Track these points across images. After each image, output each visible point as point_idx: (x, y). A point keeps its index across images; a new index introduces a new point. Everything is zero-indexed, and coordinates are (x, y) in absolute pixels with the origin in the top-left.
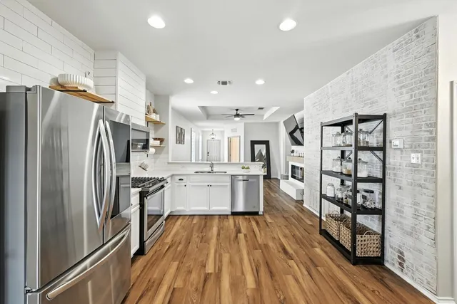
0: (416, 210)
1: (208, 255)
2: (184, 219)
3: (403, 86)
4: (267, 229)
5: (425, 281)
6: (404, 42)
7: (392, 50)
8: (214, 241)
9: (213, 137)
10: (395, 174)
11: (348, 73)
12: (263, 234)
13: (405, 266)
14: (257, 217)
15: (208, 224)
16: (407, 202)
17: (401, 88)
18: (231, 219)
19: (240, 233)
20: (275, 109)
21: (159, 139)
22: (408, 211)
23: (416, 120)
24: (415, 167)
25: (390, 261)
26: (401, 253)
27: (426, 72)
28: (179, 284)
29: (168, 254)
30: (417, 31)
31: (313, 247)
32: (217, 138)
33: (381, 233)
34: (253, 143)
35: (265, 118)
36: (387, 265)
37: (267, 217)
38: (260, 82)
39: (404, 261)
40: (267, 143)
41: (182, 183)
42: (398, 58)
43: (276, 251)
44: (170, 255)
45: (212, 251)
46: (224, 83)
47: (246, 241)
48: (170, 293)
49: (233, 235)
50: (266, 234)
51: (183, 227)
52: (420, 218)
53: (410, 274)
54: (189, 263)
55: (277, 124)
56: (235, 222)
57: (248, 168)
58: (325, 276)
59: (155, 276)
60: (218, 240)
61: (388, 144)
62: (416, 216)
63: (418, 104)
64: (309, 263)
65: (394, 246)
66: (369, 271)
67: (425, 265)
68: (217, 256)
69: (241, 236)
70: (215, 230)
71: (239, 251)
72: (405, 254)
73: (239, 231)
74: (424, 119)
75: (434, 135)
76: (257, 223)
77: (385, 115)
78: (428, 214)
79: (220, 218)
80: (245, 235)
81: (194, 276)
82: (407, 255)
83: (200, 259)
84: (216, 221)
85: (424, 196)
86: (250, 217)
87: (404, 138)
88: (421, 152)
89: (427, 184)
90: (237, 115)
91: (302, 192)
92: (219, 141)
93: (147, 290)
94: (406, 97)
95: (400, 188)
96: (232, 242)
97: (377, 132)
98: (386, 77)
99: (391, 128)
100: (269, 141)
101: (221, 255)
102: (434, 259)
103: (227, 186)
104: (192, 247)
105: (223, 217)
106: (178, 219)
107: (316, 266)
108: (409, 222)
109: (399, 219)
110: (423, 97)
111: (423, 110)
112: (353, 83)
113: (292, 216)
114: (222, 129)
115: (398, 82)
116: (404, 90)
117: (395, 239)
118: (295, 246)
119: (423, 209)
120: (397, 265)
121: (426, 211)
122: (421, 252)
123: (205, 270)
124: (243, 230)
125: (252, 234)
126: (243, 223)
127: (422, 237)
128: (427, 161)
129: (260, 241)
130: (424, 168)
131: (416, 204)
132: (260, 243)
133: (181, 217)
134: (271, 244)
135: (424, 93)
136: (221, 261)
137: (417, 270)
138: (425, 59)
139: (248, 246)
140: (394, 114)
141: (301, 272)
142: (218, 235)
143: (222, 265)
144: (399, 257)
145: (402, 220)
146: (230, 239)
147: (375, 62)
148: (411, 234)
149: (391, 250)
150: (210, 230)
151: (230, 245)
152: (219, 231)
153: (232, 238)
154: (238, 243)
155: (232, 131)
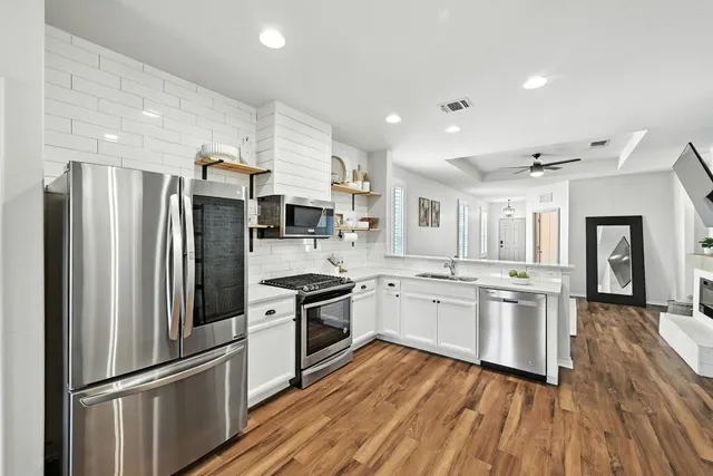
1: (380, 427)
2: (393, 350)
4: (545, 424)
8: (409, 406)
12: (524, 431)
15: (423, 370)
18: (478, 370)
19: (472, 409)
20: (638, 136)
21: (369, 220)
28: (302, 456)
29: (329, 399)
32: (517, 215)
34: (593, 223)
35: (621, 163)
38: (535, 82)
40: (635, 222)
41: (393, 291)
44: (329, 403)
45: (393, 423)
46: (455, 107)
47: (473, 431)
48: (281, 464)
49: (454, 407)
50: (531, 434)
51: (381, 364)
54: (343, 428)
56: (477, 382)
57: (524, 276)
59: (288, 427)
60: (418, 406)
68: (395, 436)
69: (470, 415)
70: (427, 385)
71: (442, 445)
73: (471, 404)
76: (528, 401)
80: (480, 418)
81: (333, 453)
83: (362, 430)
84: (441, 370)
86: (520, 382)
90: (537, 167)
92: (523, 220)
93: (264, 443)
96: (441, 421)
100: (641, 217)
101: (401, 438)
103: (471, 306)
104: (369, 402)
105: (460, 366)
106: (385, 347)
113: (651, 416)
114: (523, 198)
123: (354, 453)
124: (482, 407)
125: (497, 421)
126: (492, 390)
129: (504, 444)
132: (501, 448)
136: (393, 448)
139: (468, 442)
142: (427, 396)
143: (388, 458)
146: (442, 412)
150: (417, 384)
151: (433, 426)
152: (433, 390)
153: (448, 413)
154: (452, 429)
155: (542, 199)
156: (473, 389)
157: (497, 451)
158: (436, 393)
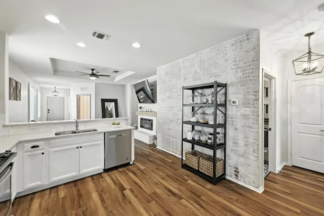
0: (246, 141)
2: (42, 197)
3: (238, 67)
4: (146, 177)
5: (252, 182)
6: (239, 41)
7: (230, 44)
9: (55, 94)
10: (233, 121)
11: (197, 55)
12: (146, 183)
13: (239, 176)
14: (130, 167)
16: (240, 137)
17: (237, 68)
18: (106, 177)
19: (125, 189)
20: (132, 73)
22: (241, 143)
23: (247, 88)
24: (245, 117)
25: (229, 175)
26: (237, 168)
27: (253, 61)
30: (247, 35)
31: (186, 180)
32: (60, 95)
33: (223, 159)
34: (104, 101)
35: (115, 81)
36: (227, 177)
37: (138, 164)
38: (136, 45)
39: (238, 173)
40: (115, 101)
41: (38, 151)
42: (235, 50)
43: (166, 196)
47: (136, 196)
49: (119, 194)
50: (148, 182)
51: (47, 210)
52: (249, 146)
53: (242, 180)
55: (124, 86)
56: (113, 179)
57: (119, 124)
58: (210, 203)
60: (106, 208)
61: (228, 103)
62: (246, 145)
63: (248, 79)
64: (194, 196)
65: (232, 165)
66: (224, 186)
67: (251, 173)
69: (127, 192)
70: (95, 196)
71: (136, 211)
72: (239, 169)
73: (122, 189)
74: (252, 88)
75: (258, 98)
76: (134, 173)
77: (226, 84)
78: (254, 143)
79: (93, 179)
80: (131, 190)
82: (240, 169)
84: (91, 185)
85: (251, 133)
86: (124, 169)
87: (239, 99)
88: (250, 107)
89: (254, 126)
90: (93, 75)
91: (155, 138)
92: (63, 98)
94: (240, 74)
95: (236, 129)
96: (123, 204)
97: (220, 95)
98: (227, 60)
99: (230, 92)
100: (117, 100)
102: (257, 168)
103: (100, 144)
105: (95, 177)
106: (32, 199)
107: (199, 197)
108: (241, 149)
109: (235, 148)
110: (251, 75)
111: (251, 83)
112: (201, 62)
113: (156, 158)
114: (68, 87)
115: (235, 65)
116: (239, 70)
117: (232, 161)
118: (176, 185)
119: (251, 140)
120: (234, 176)
121: (253, 141)
122: (249, 166)
124: (126, 185)
125: (136, 187)
126: (120, 177)
127: (251, 157)
128: (254, 112)
129: (148, 191)
130: (251, 117)
131: (246, 138)
132: (149, 193)
133: (37, 195)
134: (158, 191)
135: (252, 73)
137: (247, 176)
138: (252, 53)
139: (140, 201)
140: (232, 84)
141: (195, 207)
142: (103, 201)
144: (235, 171)
145: (237, 148)
147: (218, 50)
148: (243, 156)
149: (229, 168)
151: (124, 209)
152: (101, 196)
153: (120, 199)
154: (130, 203)
155: (82, 89)
156: (115, 183)
157: (149, 195)
158: (104, 196)
